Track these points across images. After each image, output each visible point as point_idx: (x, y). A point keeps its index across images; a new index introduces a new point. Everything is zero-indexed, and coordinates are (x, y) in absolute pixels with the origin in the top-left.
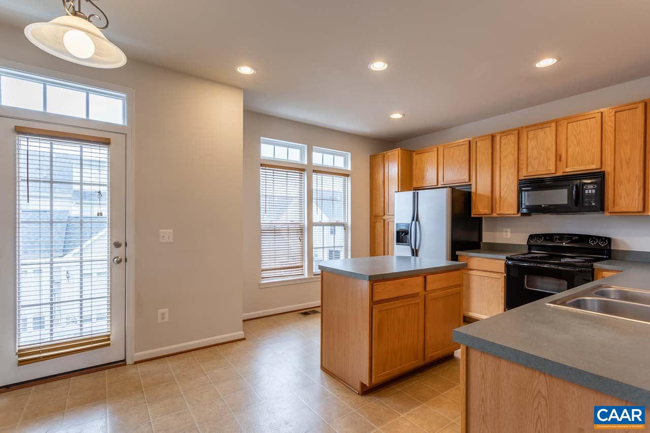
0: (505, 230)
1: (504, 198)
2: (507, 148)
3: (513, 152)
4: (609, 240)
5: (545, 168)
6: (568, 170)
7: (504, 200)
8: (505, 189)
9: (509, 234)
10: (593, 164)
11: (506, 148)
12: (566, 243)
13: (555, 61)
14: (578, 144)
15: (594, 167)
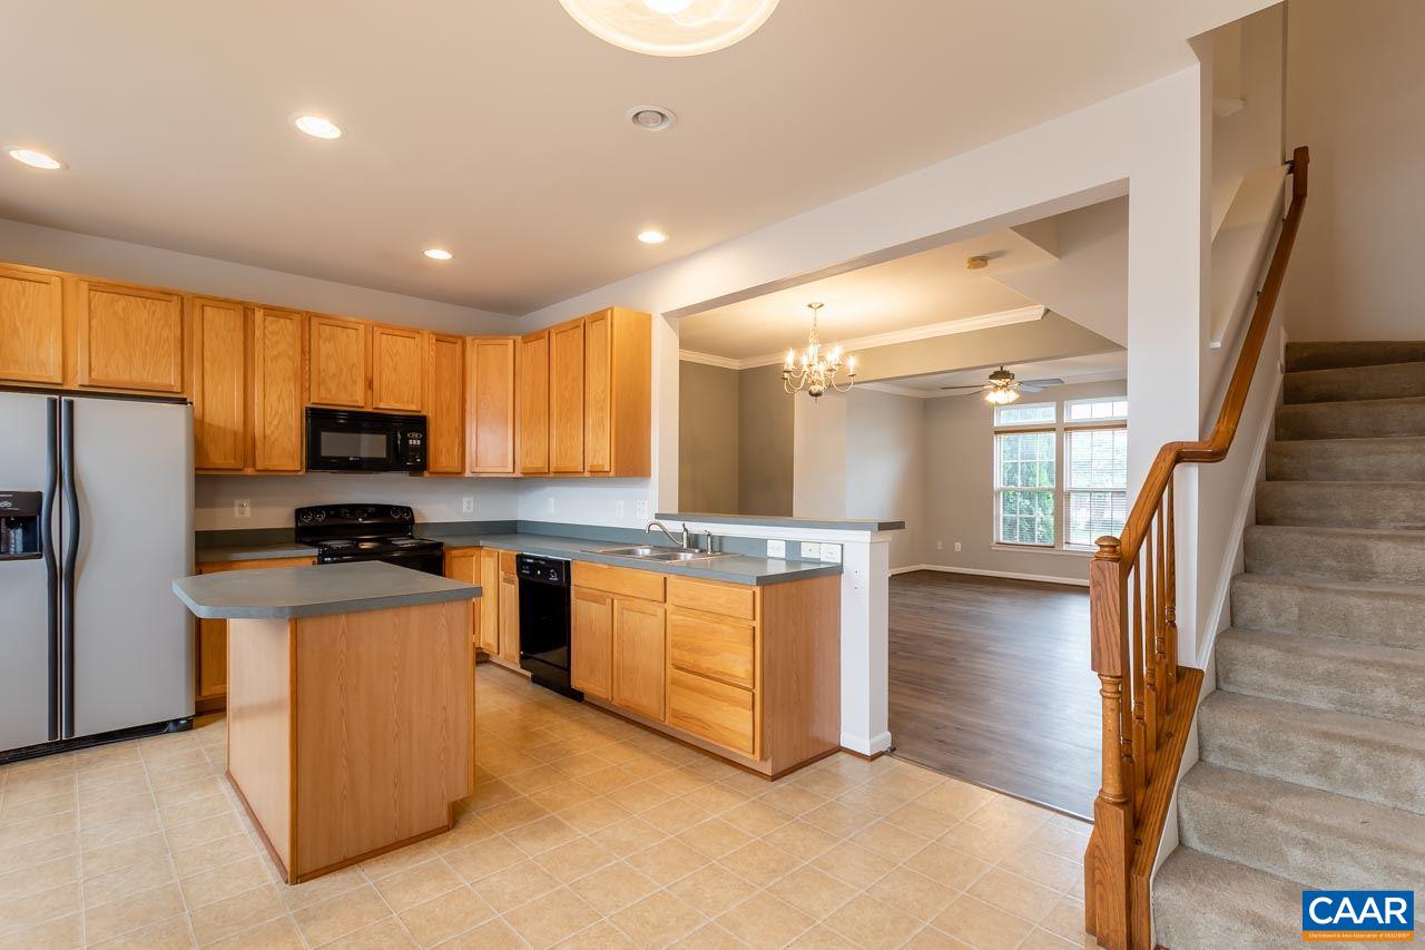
0: (237, 502)
1: (272, 439)
2: (277, 340)
3: (290, 352)
4: (409, 510)
5: (351, 396)
6: (382, 405)
7: (273, 443)
8: (276, 422)
9: (248, 511)
10: (412, 402)
11: (277, 343)
12: (364, 519)
13: (450, 256)
14: (395, 370)
15: (413, 407)
